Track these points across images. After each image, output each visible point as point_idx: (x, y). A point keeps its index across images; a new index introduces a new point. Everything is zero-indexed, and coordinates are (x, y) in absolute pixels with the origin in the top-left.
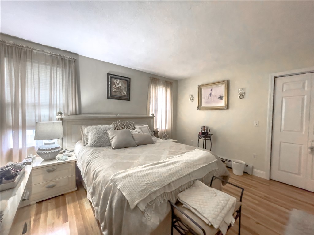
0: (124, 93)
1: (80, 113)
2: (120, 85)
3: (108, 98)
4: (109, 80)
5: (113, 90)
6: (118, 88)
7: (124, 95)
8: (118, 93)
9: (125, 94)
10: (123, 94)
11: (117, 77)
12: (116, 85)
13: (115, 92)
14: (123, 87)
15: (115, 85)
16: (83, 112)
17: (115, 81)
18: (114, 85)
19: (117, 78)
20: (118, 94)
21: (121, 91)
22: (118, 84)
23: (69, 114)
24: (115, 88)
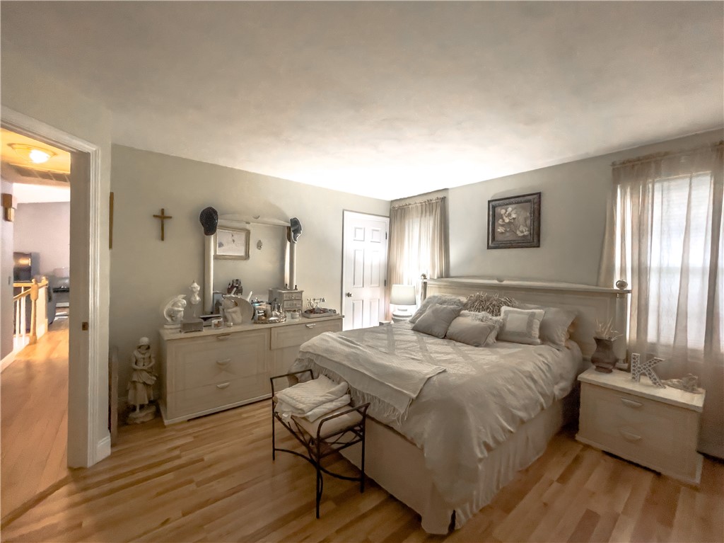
0: (522, 232)
1: (447, 276)
2: (514, 216)
3: (489, 247)
4: (491, 213)
5: (499, 230)
6: (510, 223)
7: (524, 236)
8: (508, 234)
9: (526, 233)
10: (521, 235)
11: (507, 201)
12: (504, 218)
13: (502, 233)
14: (521, 219)
15: (502, 218)
16: (452, 273)
17: (503, 211)
18: (501, 220)
19: (507, 204)
20: (509, 237)
21: (517, 227)
22: (509, 215)
23: (436, 278)
24: (502, 226)
